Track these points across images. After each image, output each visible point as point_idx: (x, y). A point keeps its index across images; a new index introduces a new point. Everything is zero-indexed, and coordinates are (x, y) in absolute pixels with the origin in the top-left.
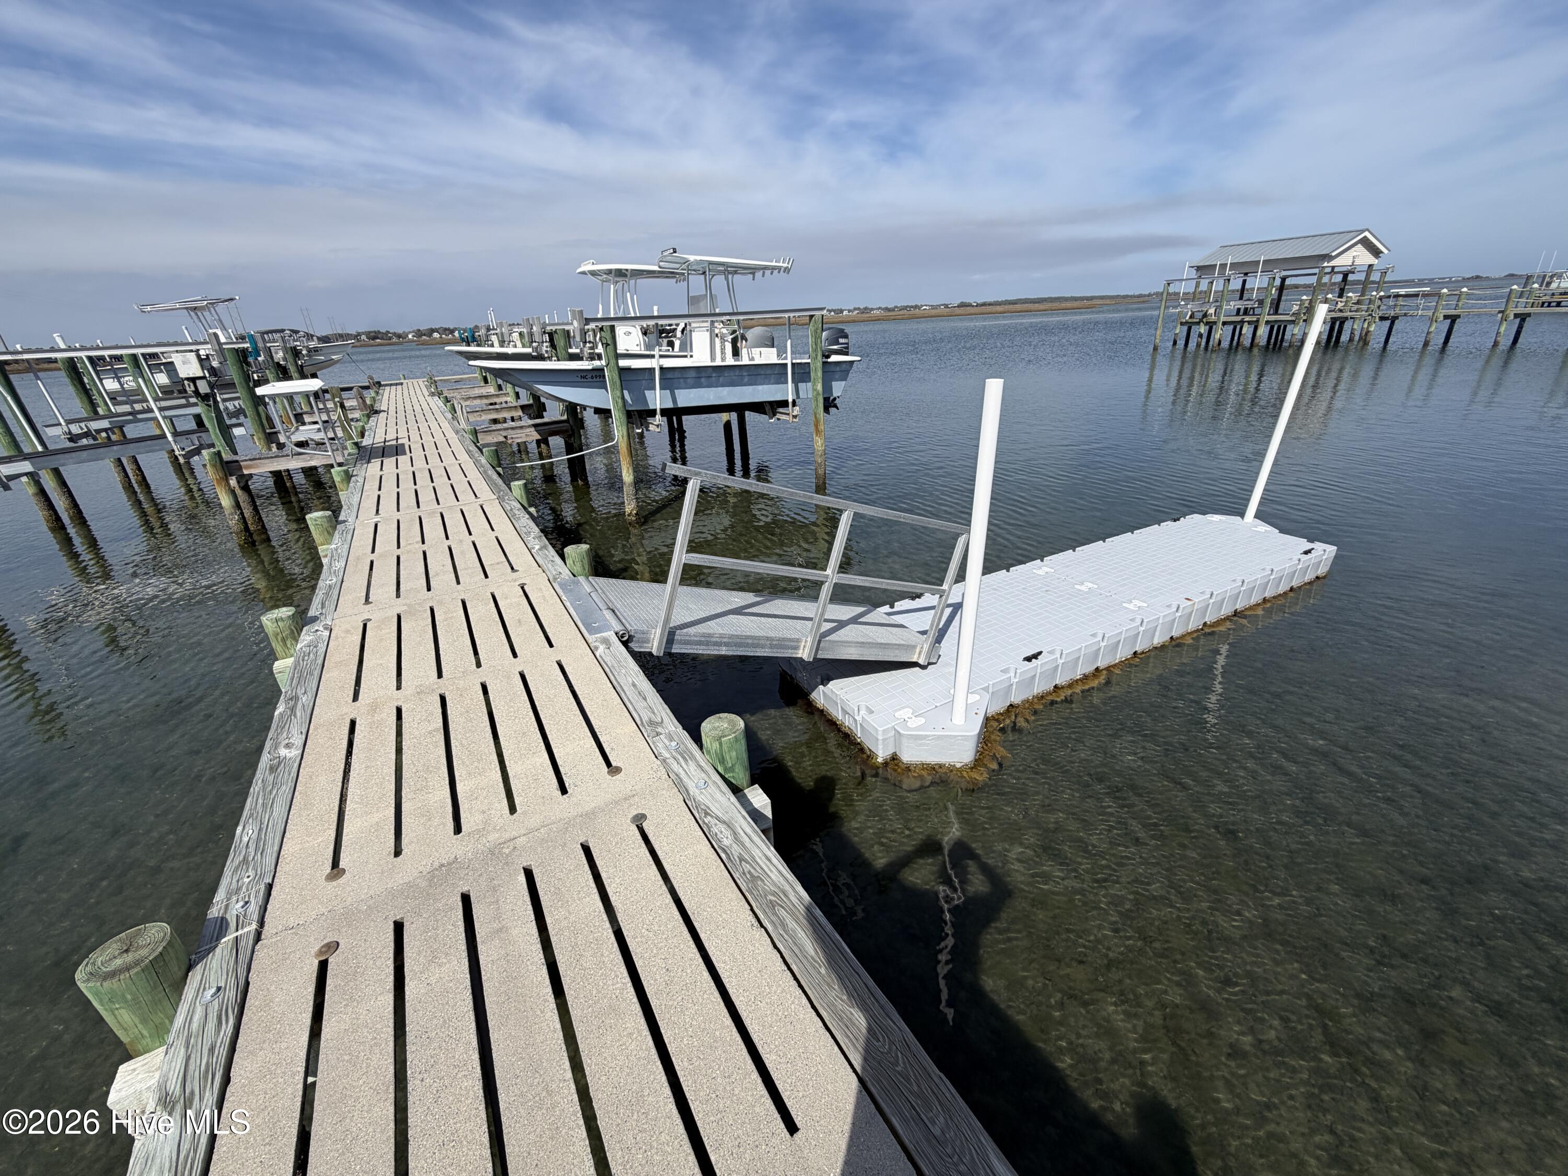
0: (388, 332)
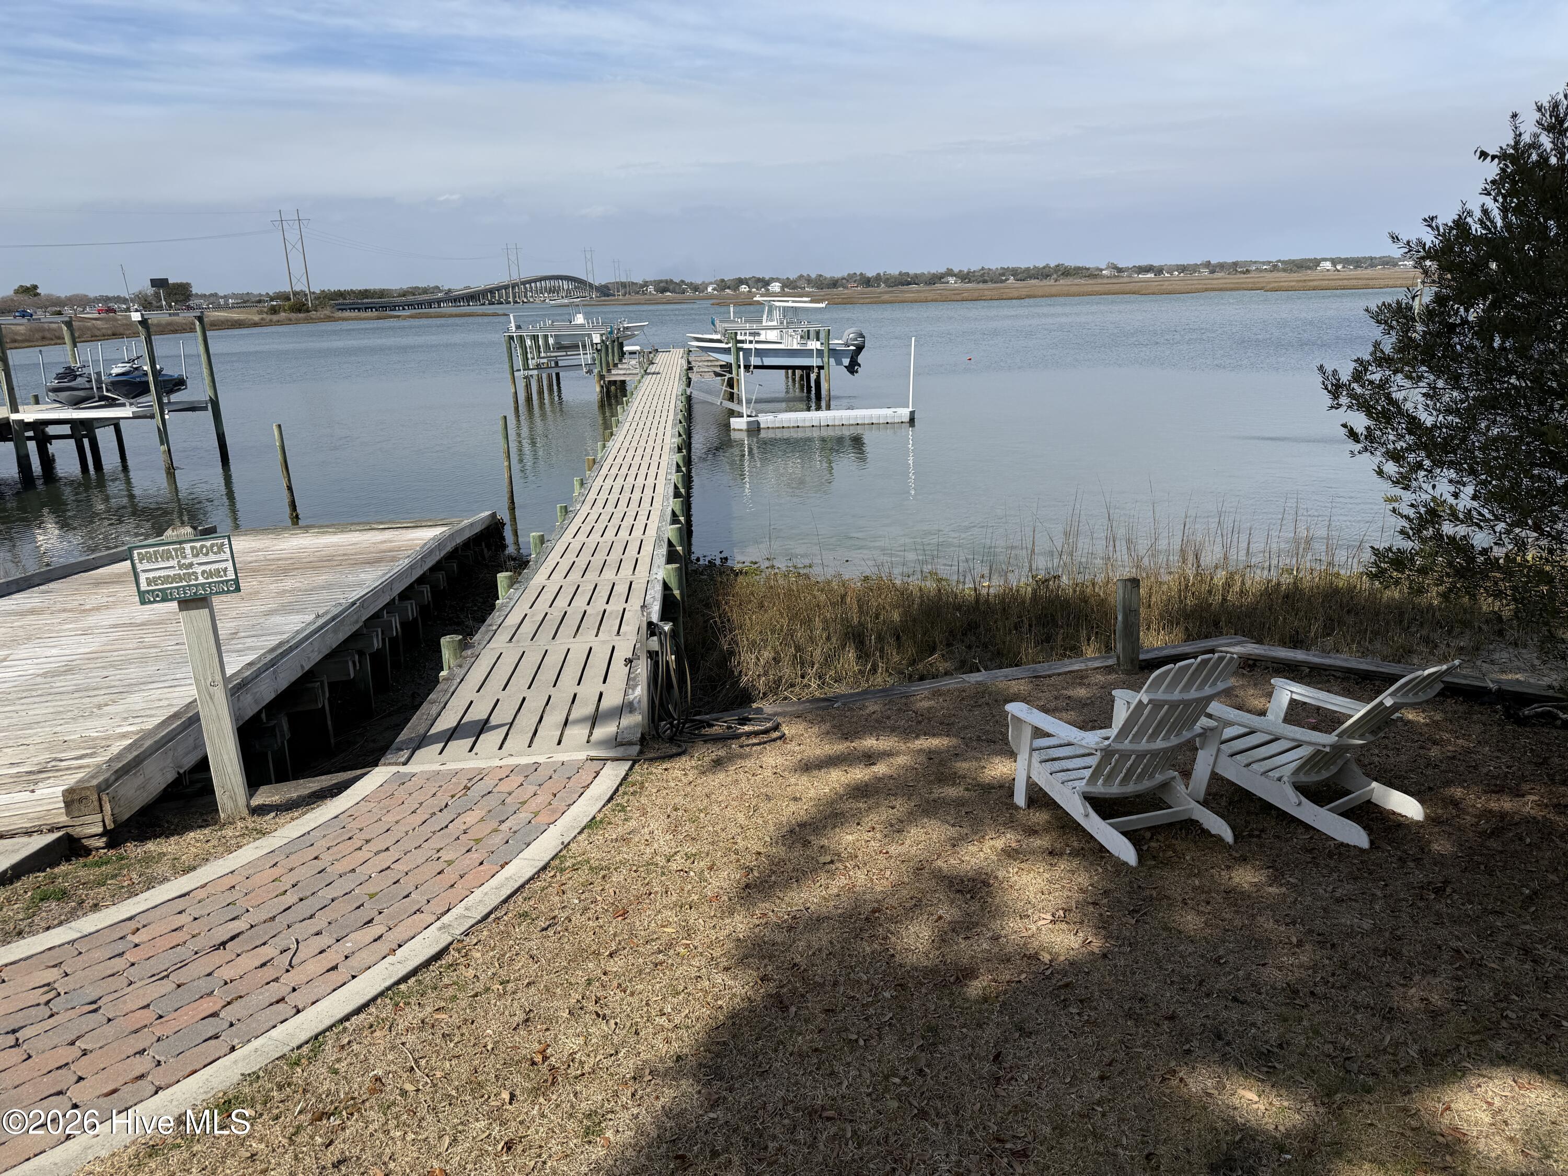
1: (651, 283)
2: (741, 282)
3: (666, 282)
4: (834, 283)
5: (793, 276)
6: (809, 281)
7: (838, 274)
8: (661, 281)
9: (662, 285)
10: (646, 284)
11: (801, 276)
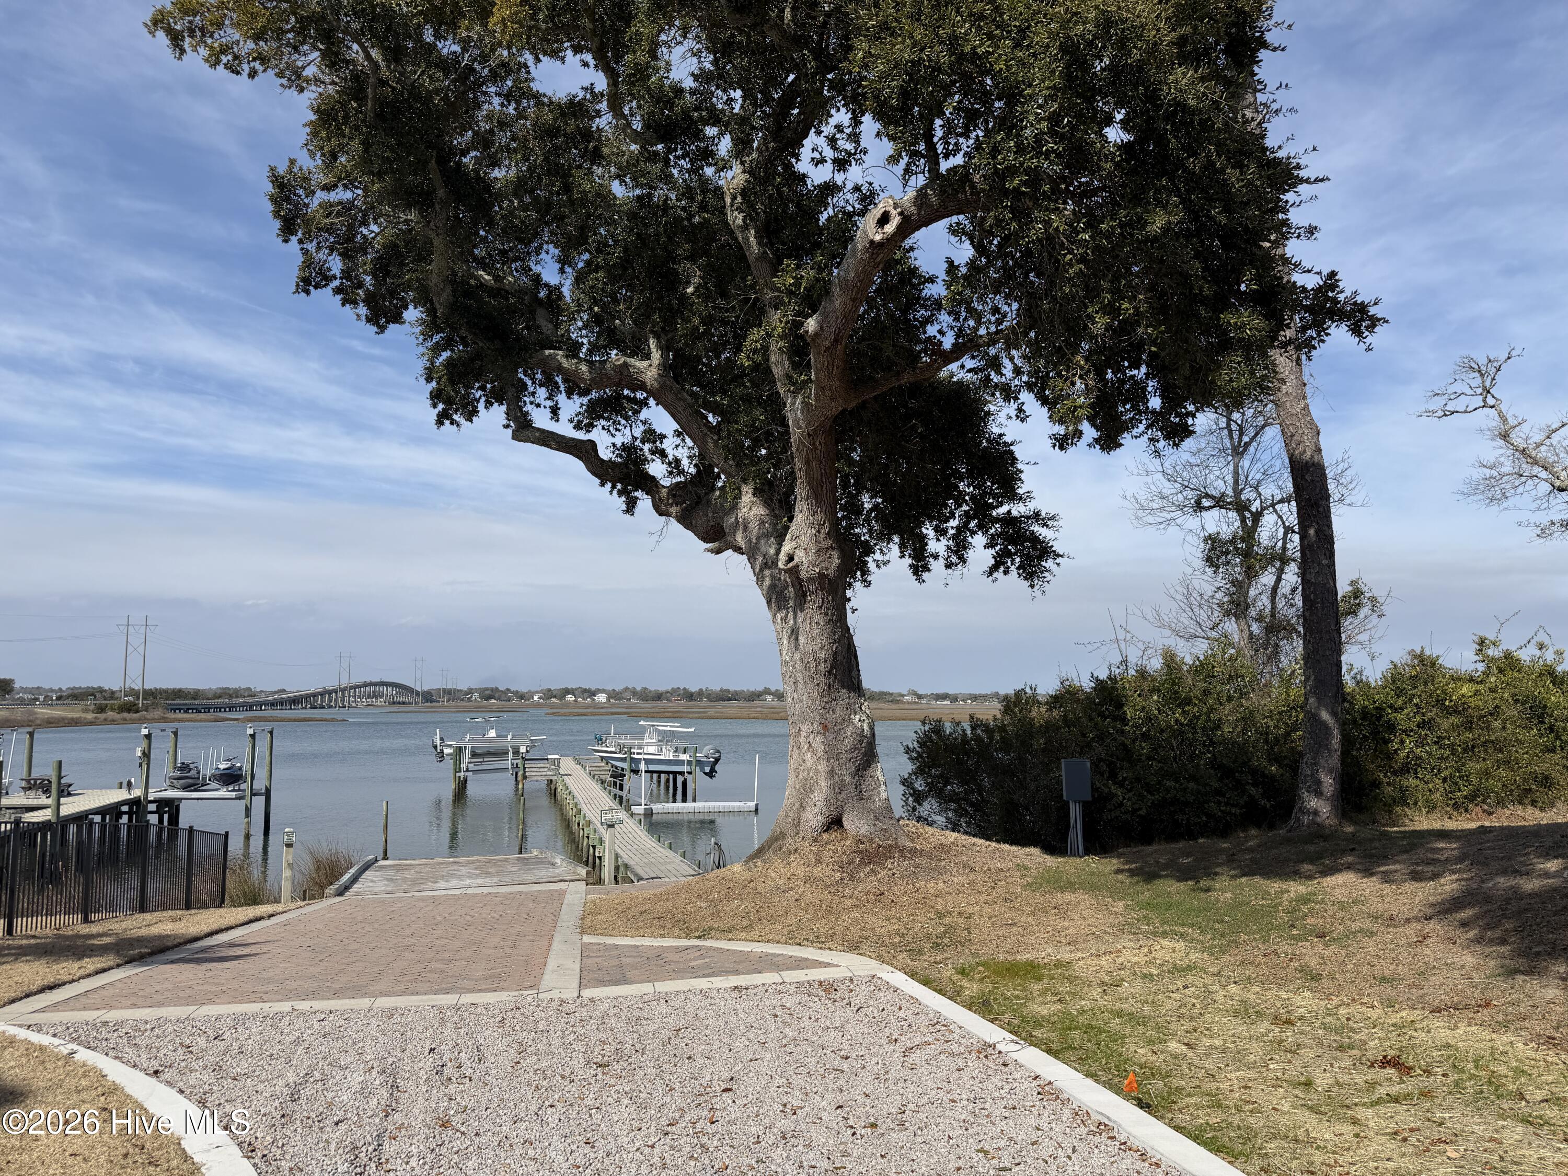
0: (508, 690)
1: (476, 690)
2: (567, 691)
3: (492, 690)
4: (659, 696)
5: (619, 688)
6: (634, 693)
7: (662, 688)
8: (487, 689)
9: (487, 692)
10: (470, 692)
11: (627, 689)
